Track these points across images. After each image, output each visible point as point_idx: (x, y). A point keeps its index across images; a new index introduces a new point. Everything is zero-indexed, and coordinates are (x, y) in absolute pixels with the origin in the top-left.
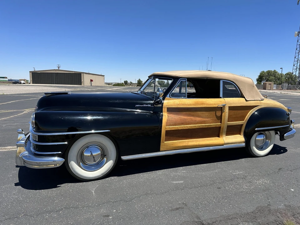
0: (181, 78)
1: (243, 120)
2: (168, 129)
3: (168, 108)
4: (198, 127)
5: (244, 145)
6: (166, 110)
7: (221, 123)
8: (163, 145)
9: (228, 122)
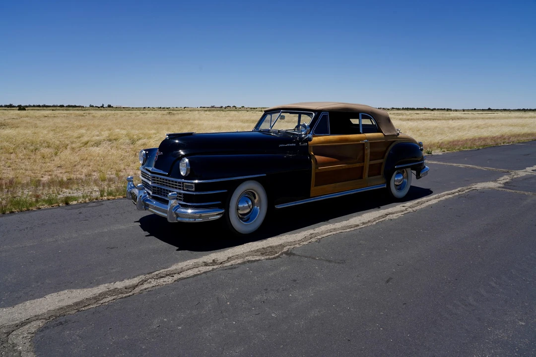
0: (323, 111)
1: (383, 158)
2: (318, 171)
3: (314, 147)
4: (344, 168)
5: (385, 186)
6: (312, 149)
7: (364, 162)
8: (314, 190)
9: (370, 160)
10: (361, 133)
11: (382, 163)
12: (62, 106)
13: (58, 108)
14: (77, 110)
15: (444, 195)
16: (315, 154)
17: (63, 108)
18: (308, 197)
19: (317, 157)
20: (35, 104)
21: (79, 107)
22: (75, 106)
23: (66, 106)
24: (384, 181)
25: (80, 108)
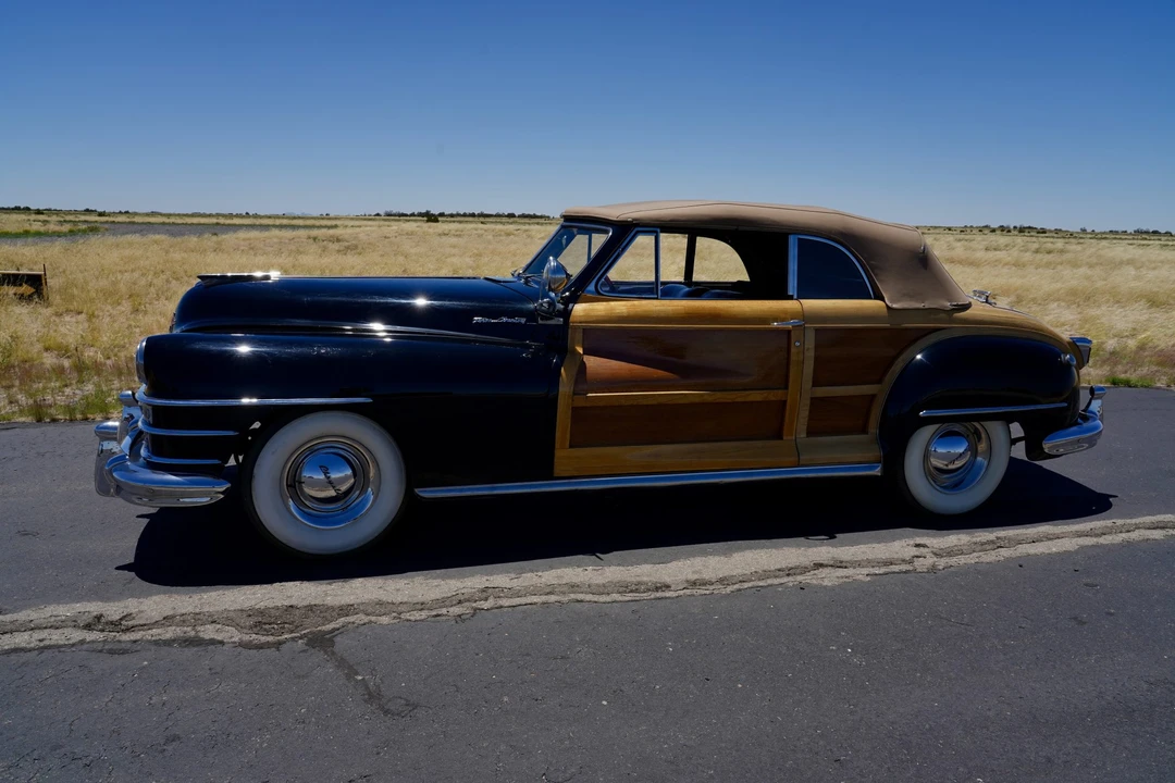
0: (637, 225)
1: (879, 381)
2: (580, 402)
3: (585, 330)
4: (697, 400)
5: (877, 471)
6: (579, 336)
7: (786, 388)
8: (566, 457)
9: (816, 383)
10: (791, 298)
11: (873, 397)
12: (511, 216)
13: (504, 219)
14: (538, 224)
15: (1137, 527)
16: (586, 352)
17: (512, 220)
18: (548, 474)
19: (592, 362)
20: (467, 212)
21: (541, 217)
22: (535, 217)
23: (519, 216)
24: (876, 452)
25: (542, 221)
